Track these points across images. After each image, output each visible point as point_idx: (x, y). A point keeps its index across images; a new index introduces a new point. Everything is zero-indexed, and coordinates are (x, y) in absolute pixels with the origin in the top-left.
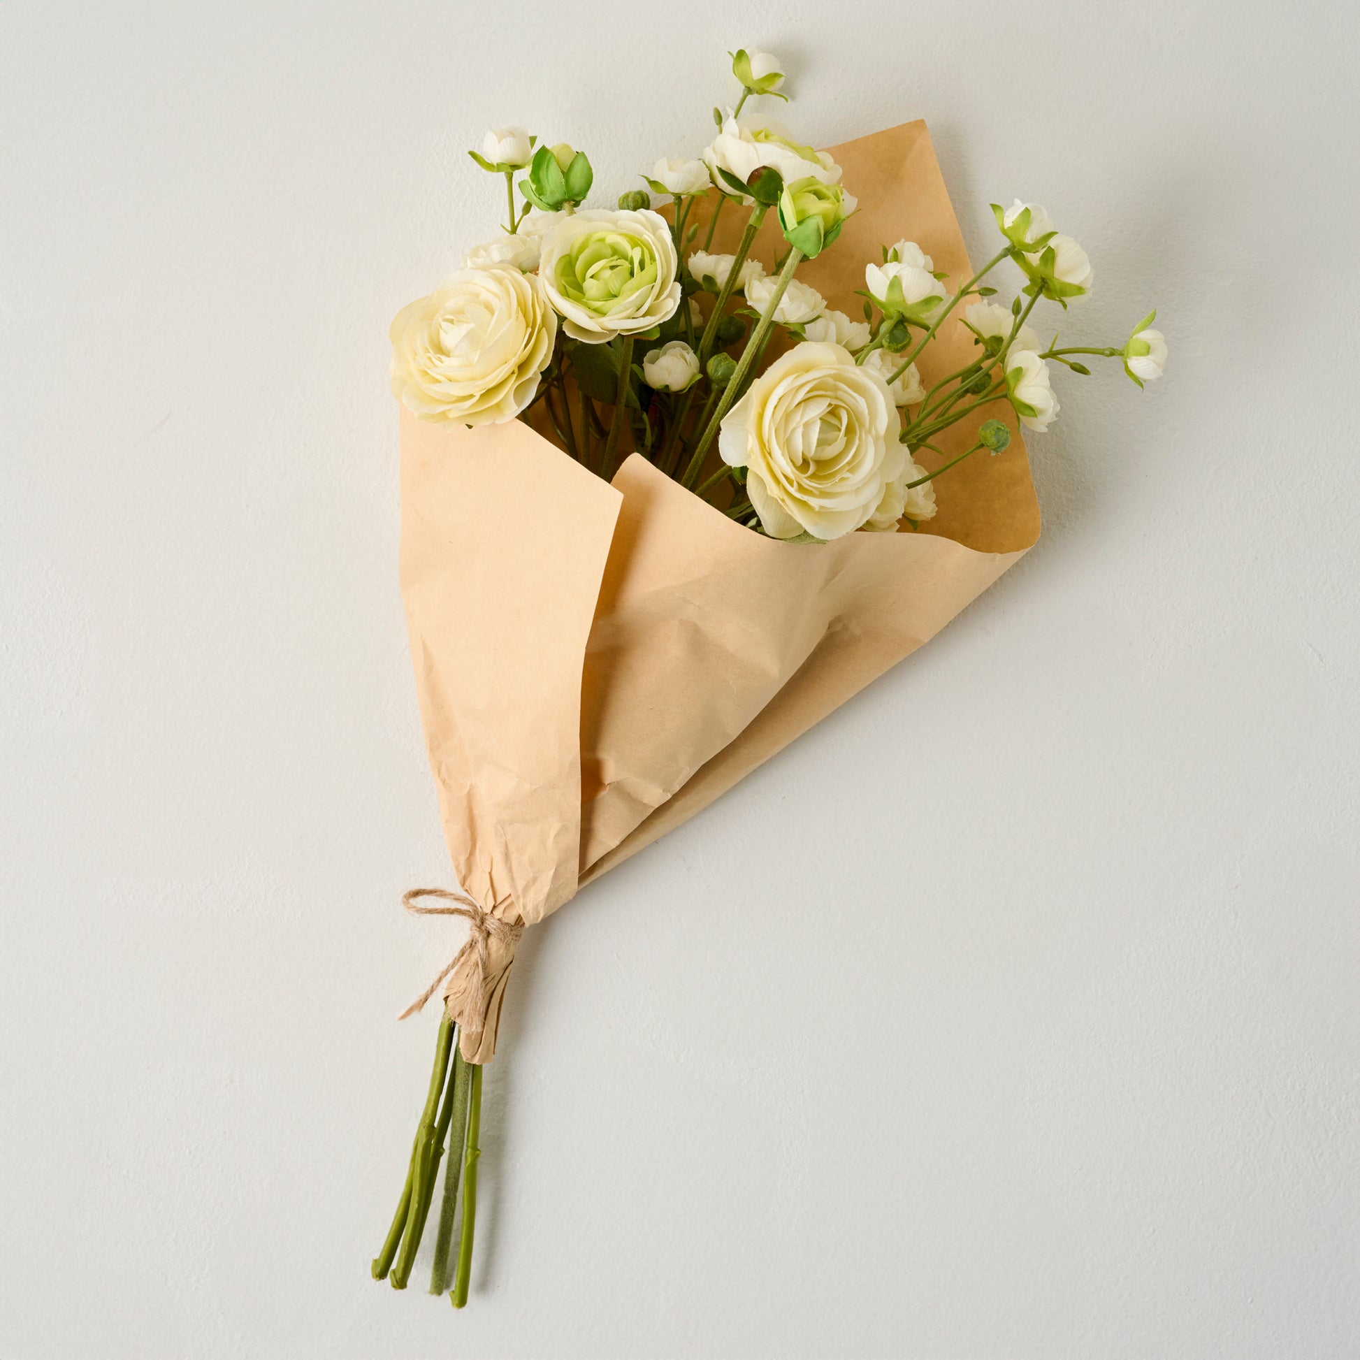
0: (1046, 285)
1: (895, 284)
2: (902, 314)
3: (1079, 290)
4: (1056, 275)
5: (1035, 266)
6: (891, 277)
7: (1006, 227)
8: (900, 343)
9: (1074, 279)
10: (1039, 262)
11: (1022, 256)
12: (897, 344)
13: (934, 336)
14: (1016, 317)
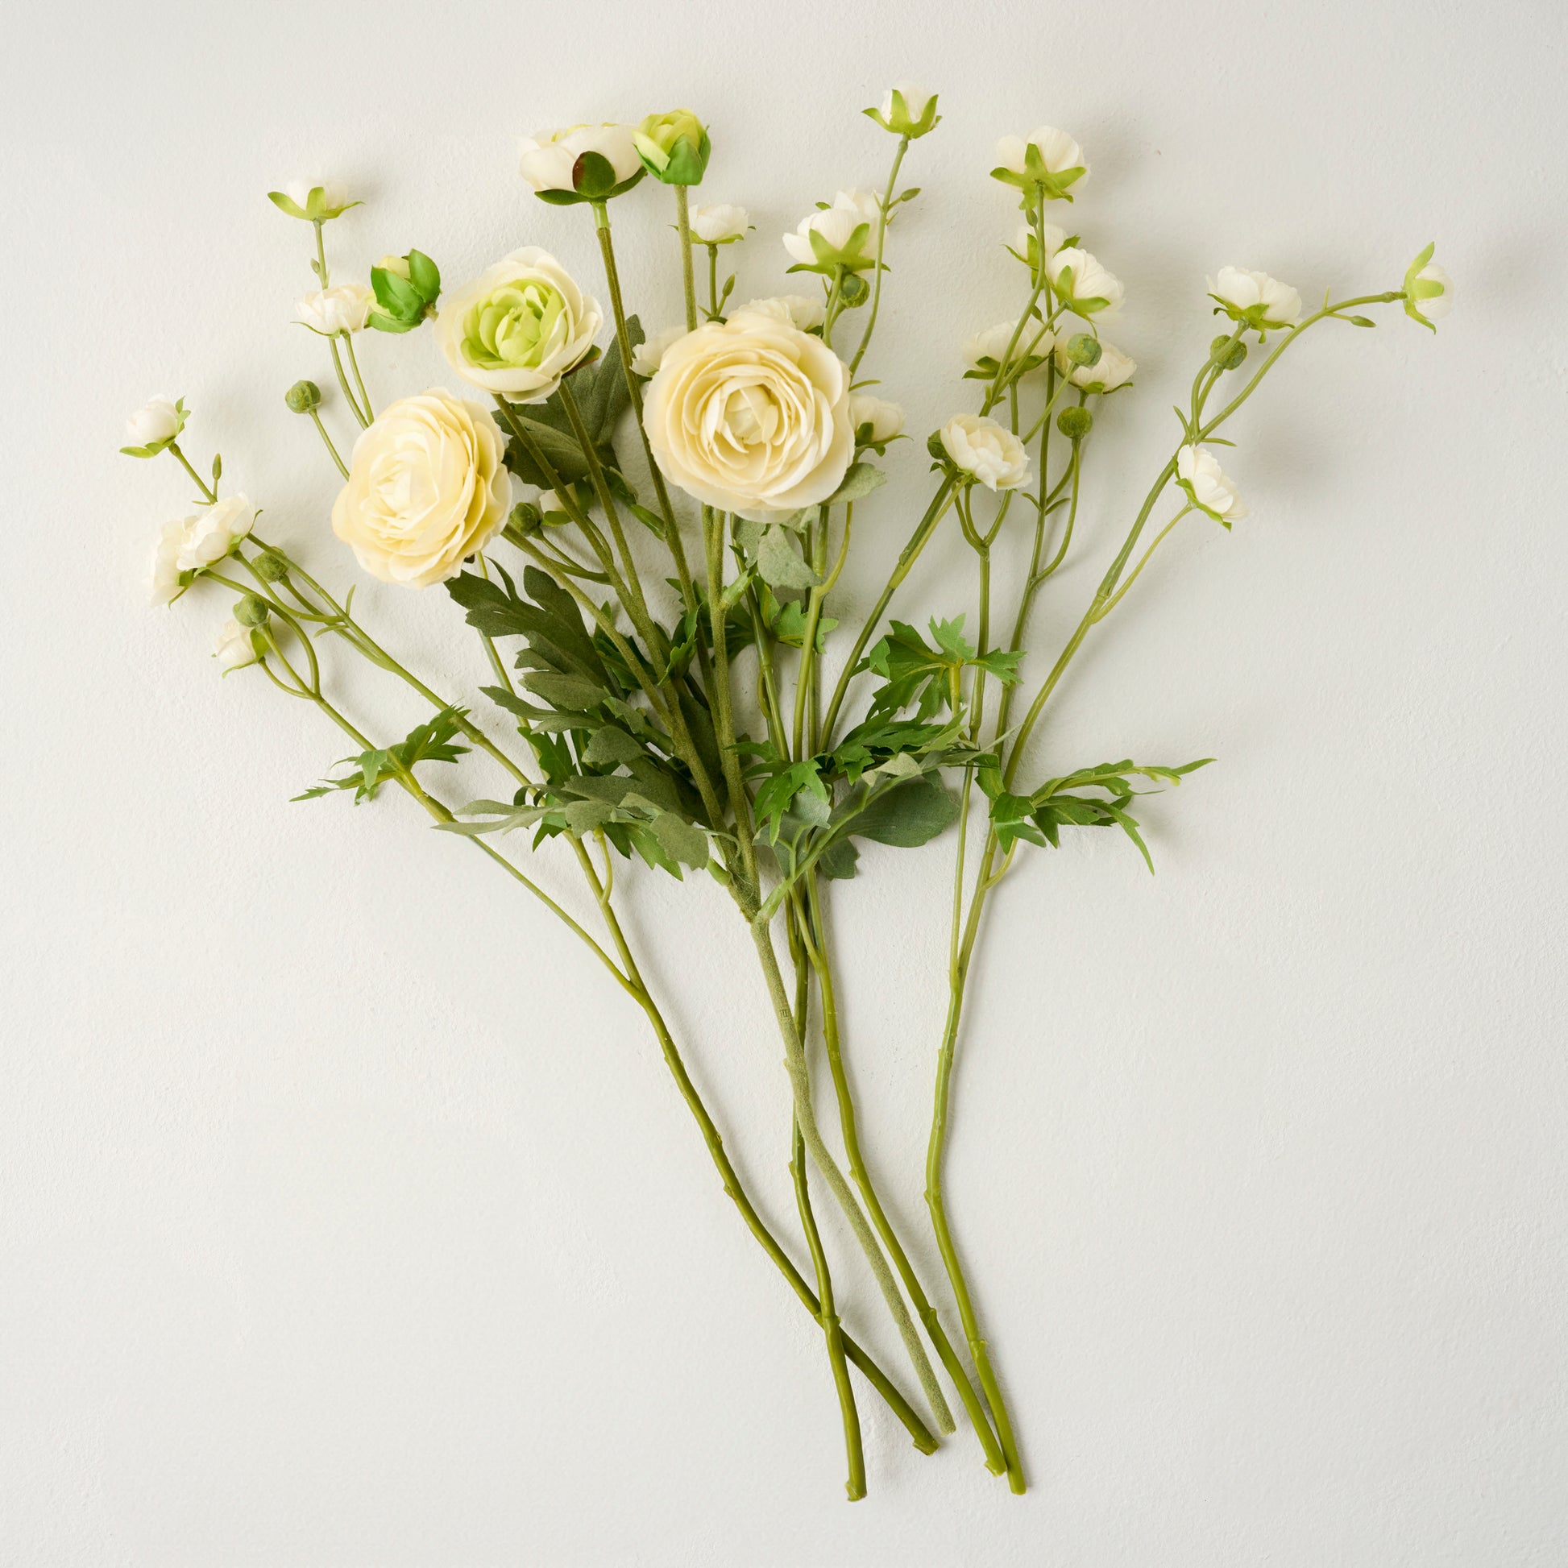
0: (1044, 186)
1: (815, 237)
2: (841, 264)
3: (1079, 170)
4: (1050, 170)
5: (1023, 173)
6: (808, 235)
7: (888, 123)
8: (858, 291)
9: (1067, 164)
10: (1026, 167)
11: (1005, 172)
12: (855, 294)
13: (884, 267)
14: (1035, 227)
